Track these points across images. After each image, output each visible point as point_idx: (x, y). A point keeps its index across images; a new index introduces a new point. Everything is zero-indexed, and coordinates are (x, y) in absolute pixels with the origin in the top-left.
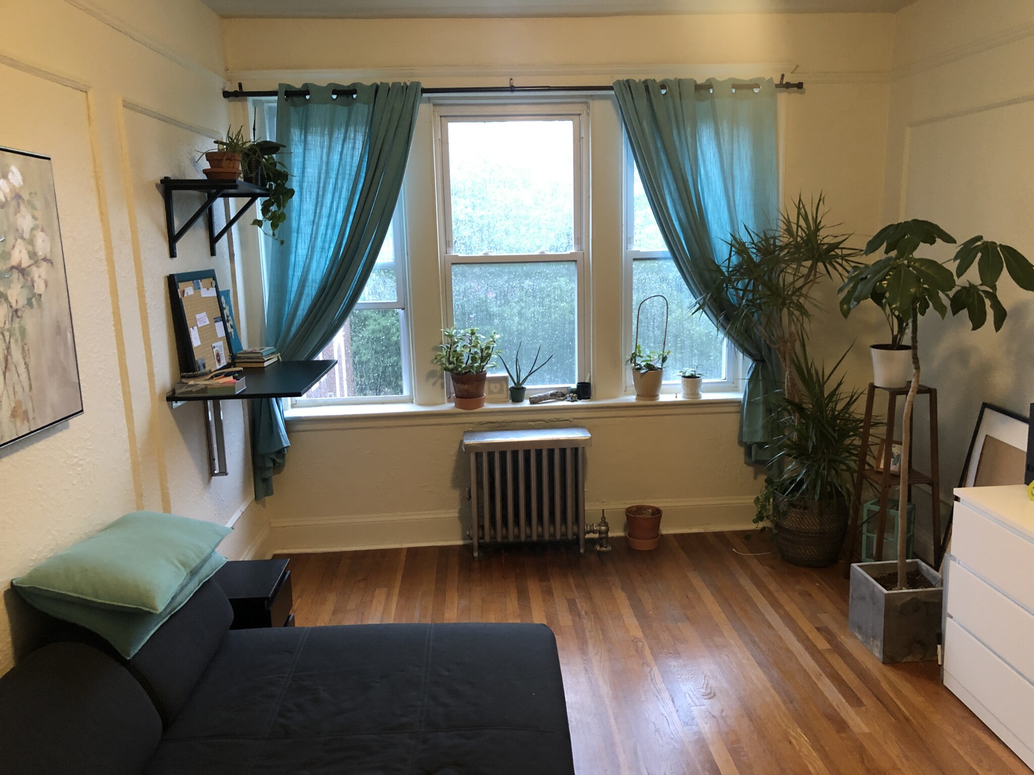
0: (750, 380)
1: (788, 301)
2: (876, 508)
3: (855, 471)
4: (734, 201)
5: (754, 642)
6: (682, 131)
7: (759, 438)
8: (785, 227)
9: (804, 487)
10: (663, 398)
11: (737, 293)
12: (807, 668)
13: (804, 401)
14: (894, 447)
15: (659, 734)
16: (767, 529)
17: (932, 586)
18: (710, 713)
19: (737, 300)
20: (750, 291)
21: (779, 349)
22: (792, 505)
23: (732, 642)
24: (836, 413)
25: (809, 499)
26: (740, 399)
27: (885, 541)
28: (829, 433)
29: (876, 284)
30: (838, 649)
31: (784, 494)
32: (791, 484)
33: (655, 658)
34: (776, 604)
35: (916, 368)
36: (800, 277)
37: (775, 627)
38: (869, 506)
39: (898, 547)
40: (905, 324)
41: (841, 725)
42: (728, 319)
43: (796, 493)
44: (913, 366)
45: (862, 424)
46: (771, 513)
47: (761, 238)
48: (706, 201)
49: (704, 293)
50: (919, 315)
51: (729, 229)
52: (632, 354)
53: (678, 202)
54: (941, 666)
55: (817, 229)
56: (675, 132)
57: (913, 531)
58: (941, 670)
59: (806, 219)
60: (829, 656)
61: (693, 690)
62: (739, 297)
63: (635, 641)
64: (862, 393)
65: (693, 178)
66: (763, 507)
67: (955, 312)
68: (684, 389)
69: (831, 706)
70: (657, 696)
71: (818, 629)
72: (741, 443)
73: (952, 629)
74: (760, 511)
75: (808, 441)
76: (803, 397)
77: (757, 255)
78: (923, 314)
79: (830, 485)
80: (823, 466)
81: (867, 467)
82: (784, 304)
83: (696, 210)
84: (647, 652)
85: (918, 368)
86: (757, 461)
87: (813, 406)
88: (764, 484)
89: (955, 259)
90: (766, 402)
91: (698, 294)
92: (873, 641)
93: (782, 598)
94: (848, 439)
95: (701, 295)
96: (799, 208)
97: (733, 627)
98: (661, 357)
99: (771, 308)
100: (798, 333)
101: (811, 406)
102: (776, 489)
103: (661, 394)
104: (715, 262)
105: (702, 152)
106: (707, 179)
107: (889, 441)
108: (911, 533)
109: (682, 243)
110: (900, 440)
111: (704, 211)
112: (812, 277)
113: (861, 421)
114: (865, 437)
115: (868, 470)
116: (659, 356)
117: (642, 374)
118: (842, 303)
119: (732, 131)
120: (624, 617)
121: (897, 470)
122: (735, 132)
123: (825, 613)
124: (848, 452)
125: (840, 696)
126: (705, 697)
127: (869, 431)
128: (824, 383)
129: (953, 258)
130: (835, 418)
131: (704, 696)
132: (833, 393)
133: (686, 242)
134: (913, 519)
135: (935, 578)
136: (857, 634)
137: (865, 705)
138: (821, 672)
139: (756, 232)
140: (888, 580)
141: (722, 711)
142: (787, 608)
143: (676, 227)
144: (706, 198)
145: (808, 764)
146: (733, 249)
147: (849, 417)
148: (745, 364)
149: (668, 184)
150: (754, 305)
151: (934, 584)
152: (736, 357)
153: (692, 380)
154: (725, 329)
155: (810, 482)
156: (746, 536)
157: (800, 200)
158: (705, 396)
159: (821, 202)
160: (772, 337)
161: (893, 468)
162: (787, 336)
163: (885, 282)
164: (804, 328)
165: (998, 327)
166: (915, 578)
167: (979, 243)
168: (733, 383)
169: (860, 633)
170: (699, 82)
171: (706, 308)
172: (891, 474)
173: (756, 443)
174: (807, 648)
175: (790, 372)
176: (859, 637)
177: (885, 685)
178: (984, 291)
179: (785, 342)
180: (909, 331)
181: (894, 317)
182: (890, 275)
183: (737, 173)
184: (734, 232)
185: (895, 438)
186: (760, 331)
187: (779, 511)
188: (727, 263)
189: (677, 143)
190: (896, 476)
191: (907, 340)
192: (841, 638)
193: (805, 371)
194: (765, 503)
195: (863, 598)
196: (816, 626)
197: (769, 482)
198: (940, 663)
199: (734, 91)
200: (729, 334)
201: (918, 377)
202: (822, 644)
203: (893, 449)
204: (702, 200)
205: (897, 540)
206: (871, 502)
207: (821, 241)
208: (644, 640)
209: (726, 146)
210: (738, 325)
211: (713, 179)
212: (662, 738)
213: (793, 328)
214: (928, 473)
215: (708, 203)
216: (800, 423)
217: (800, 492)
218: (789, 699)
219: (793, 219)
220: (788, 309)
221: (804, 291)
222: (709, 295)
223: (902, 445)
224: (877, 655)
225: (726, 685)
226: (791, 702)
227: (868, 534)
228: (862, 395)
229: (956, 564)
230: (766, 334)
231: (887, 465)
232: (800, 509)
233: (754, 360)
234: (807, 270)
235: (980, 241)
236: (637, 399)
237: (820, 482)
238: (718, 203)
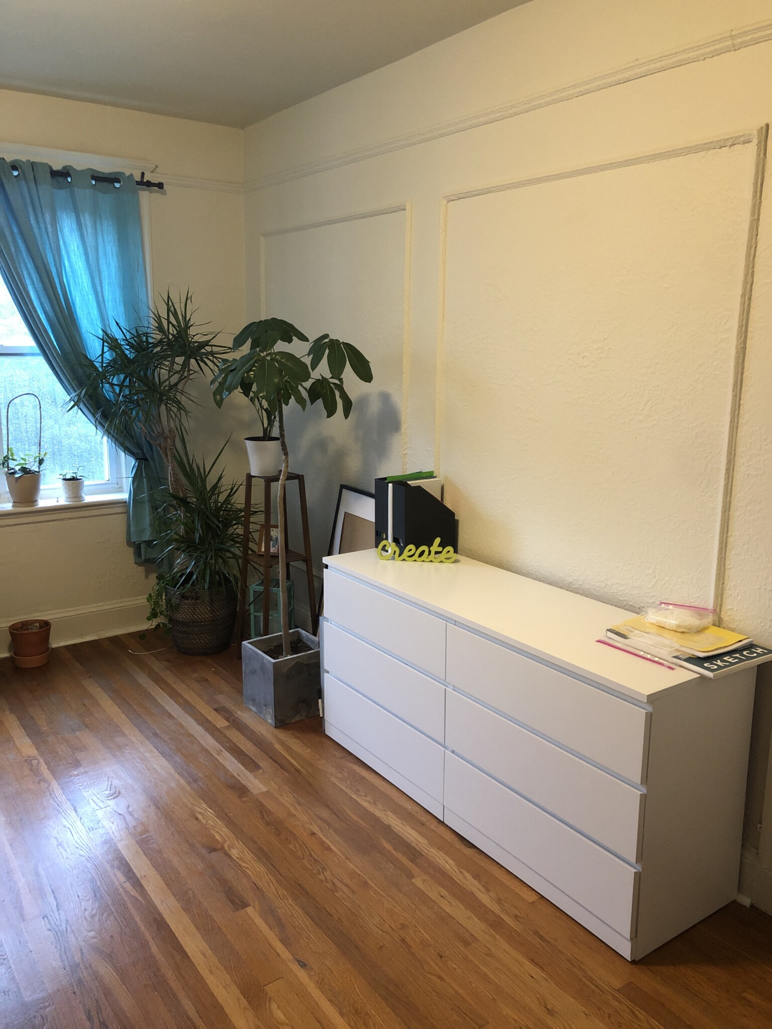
0: (134, 478)
1: (165, 397)
2: (261, 588)
3: (240, 557)
4: (103, 296)
5: (156, 735)
6: (41, 220)
7: (147, 536)
8: (157, 325)
9: (194, 577)
10: (43, 502)
11: (114, 390)
12: (208, 748)
13: (188, 495)
14: (273, 530)
15: (63, 847)
16: (161, 625)
17: (311, 649)
18: (115, 812)
19: (114, 396)
20: (126, 386)
21: (160, 445)
22: (183, 597)
23: (134, 739)
24: (219, 504)
25: (200, 589)
26: (126, 498)
27: (270, 617)
28: (214, 523)
29: (244, 374)
30: (237, 724)
31: (175, 588)
32: (181, 576)
33: (53, 772)
34: (174, 695)
35: (285, 455)
36: (175, 373)
37: (175, 717)
38: (254, 587)
39: (282, 619)
40: (273, 417)
41: (241, 790)
42: (105, 416)
43: (186, 585)
44: (282, 452)
45: (243, 514)
46: (164, 608)
47: (133, 335)
48: (73, 294)
49: (78, 389)
50: (283, 405)
51: (100, 325)
52: (4, 457)
53: (42, 294)
54: (323, 717)
55: (187, 327)
56: (32, 219)
57: (294, 606)
58: (323, 721)
59: (175, 315)
60: (228, 733)
61: (96, 794)
62: (116, 393)
63: (29, 761)
64: (241, 484)
65: (57, 269)
66: (156, 603)
67: (312, 402)
68: (66, 493)
69: (232, 776)
70: (57, 810)
71: (216, 710)
72: (129, 543)
73: (329, 682)
74: (153, 608)
75: (194, 533)
76: (187, 491)
77: (131, 352)
78: (287, 404)
79: (219, 574)
80: (210, 556)
81: (250, 552)
82: (161, 400)
83: (64, 304)
84: (44, 768)
85: (286, 454)
86: (146, 560)
87: (197, 499)
88: (156, 581)
89: (309, 354)
90: (151, 498)
91: (71, 390)
92: (265, 709)
93: (180, 688)
94: (231, 528)
95: (75, 391)
96: (168, 305)
97: (134, 725)
98: (37, 459)
99: (148, 404)
100: (177, 429)
101: (195, 500)
102: (168, 584)
103: (41, 499)
104: (87, 358)
105: (64, 242)
106: (73, 272)
107: (267, 526)
108: (292, 607)
109: (51, 338)
110: (276, 524)
111: (71, 304)
112: (186, 374)
113: (241, 511)
114: (246, 525)
115: (251, 554)
116: (35, 459)
117: (16, 478)
118: (215, 394)
119: (95, 224)
120: (14, 739)
121: (276, 552)
122: (99, 227)
123: (222, 694)
124: (233, 540)
125: (240, 765)
126: (110, 798)
127: (250, 520)
128: (206, 477)
129: (307, 353)
130: (218, 509)
131: (108, 797)
132: (215, 486)
133: (54, 337)
134: (292, 594)
135: (313, 642)
136: (251, 707)
137: (262, 768)
138: (221, 747)
139: (128, 329)
140: (274, 652)
141: (128, 807)
142: (186, 696)
143: (43, 321)
144: (72, 291)
145: (215, 834)
146: (105, 344)
147: (231, 508)
148: (127, 464)
149: (29, 274)
150: (131, 401)
151: (313, 648)
152: (118, 455)
153: (73, 482)
154: (104, 427)
155: (199, 573)
156: (141, 636)
157: (169, 297)
158: (88, 499)
159: (189, 301)
160: (153, 434)
161: (272, 550)
162: (167, 432)
163: (252, 373)
164: (182, 424)
165: (346, 415)
166: (298, 645)
167: (327, 340)
168: (117, 484)
169: (253, 705)
170: (55, 169)
171: (82, 406)
172: (271, 556)
173: (144, 541)
174: (207, 729)
175: (173, 467)
176: (254, 709)
177: (277, 746)
178: (334, 384)
179: (166, 438)
180: (277, 424)
181: (263, 411)
182: (256, 367)
183: (104, 268)
184: (106, 328)
185: (272, 523)
186: (139, 427)
187: (171, 605)
188: (100, 359)
189: (36, 231)
190: (275, 557)
191: (275, 432)
192: (237, 714)
193: (188, 468)
194: (157, 600)
195: (254, 672)
196: (214, 708)
197: (160, 577)
198: (321, 716)
199: (94, 182)
200: (108, 432)
201: (287, 462)
202: (220, 722)
203: (271, 532)
204: (69, 294)
205: (280, 615)
206: (256, 584)
207: (192, 338)
208: (39, 757)
209: (90, 240)
210: (117, 422)
211: (79, 272)
212: (66, 851)
213: (172, 425)
214: (302, 552)
215: (75, 296)
216: (186, 516)
217: (191, 583)
218: (193, 780)
219: (164, 314)
220: (166, 405)
221: (180, 386)
222: (84, 391)
223: (278, 528)
224: (270, 721)
225: (130, 781)
226: (196, 781)
227: (256, 614)
228: (241, 486)
229: (329, 624)
230: (146, 430)
231: (267, 548)
232: (192, 600)
233: (136, 459)
234: (180, 367)
235: (327, 338)
236: (13, 506)
237: (209, 572)
238: (86, 298)
